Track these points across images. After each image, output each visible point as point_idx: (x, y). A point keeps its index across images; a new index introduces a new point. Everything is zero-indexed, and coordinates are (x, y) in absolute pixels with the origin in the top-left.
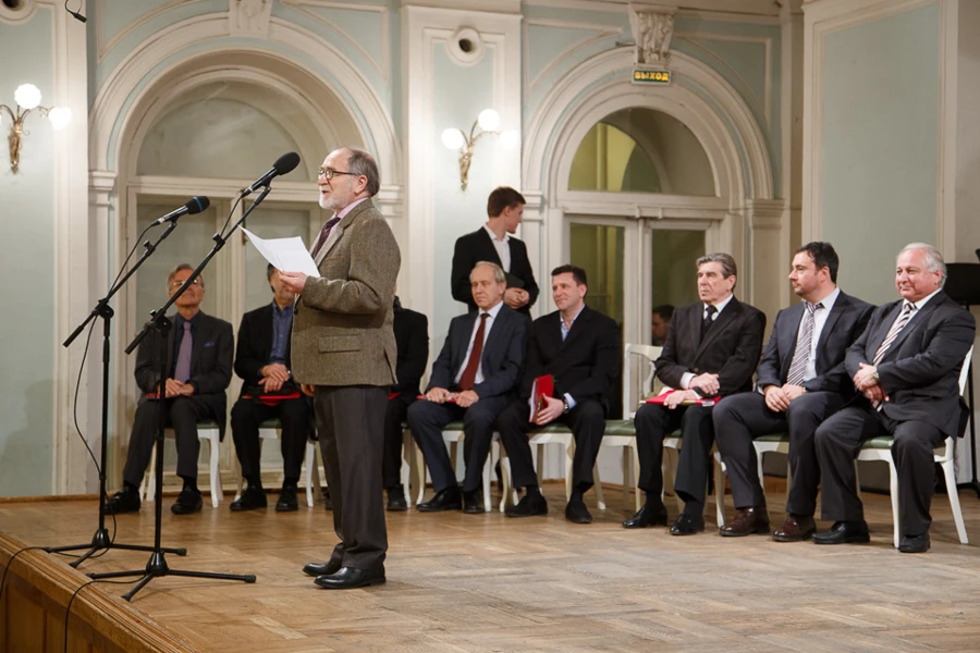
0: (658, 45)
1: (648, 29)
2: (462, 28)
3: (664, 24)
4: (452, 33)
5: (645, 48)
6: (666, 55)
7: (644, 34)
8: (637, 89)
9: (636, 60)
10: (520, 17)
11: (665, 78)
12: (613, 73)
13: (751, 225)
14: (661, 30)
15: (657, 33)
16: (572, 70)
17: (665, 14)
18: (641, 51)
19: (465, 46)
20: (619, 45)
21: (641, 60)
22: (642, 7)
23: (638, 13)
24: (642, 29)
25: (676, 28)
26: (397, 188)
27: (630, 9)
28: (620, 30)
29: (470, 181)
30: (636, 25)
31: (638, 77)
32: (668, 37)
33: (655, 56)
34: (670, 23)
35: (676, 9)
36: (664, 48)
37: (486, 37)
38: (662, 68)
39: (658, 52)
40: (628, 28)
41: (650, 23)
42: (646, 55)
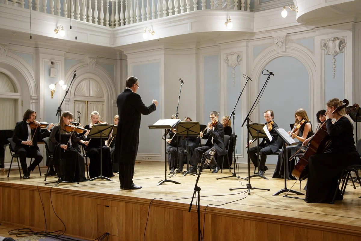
2: (51, 59)
3: (94, 60)
4: (49, 60)
10: (64, 57)
13: (112, 105)
14: (93, 62)
17: (94, 58)
19: (52, 63)
23: (89, 57)
25: (96, 61)
26: (36, 96)
27: (87, 57)
29: (54, 96)
30: (88, 60)
35: (96, 57)
37: (57, 61)
41: (91, 60)
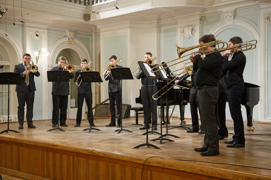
0: (72, 37)
1: (70, 34)
2: (36, 32)
3: (73, 33)
4: (34, 33)
5: (69, 37)
6: (73, 39)
7: (69, 35)
8: (68, 45)
10: (47, 31)
11: (73, 43)
12: (64, 42)
14: (72, 34)
15: (72, 35)
16: (56, 41)
17: (73, 31)
18: (69, 38)
19: (37, 35)
20: (65, 37)
21: (69, 40)
22: (69, 30)
23: (68, 31)
24: (69, 34)
25: (75, 34)
27: (67, 30)
28: (65, 34)
30: (68, 33)
31: (68, 43)
32: (74, 36)
33: (71, 39)
34: (74, 33)
35: (75, 30)
36: (73, 38)
37: (41, 34)
38: (72, 41)
39: (72, 38)
40: (66, 33)
41: (70, 33)
42: (70, 39)
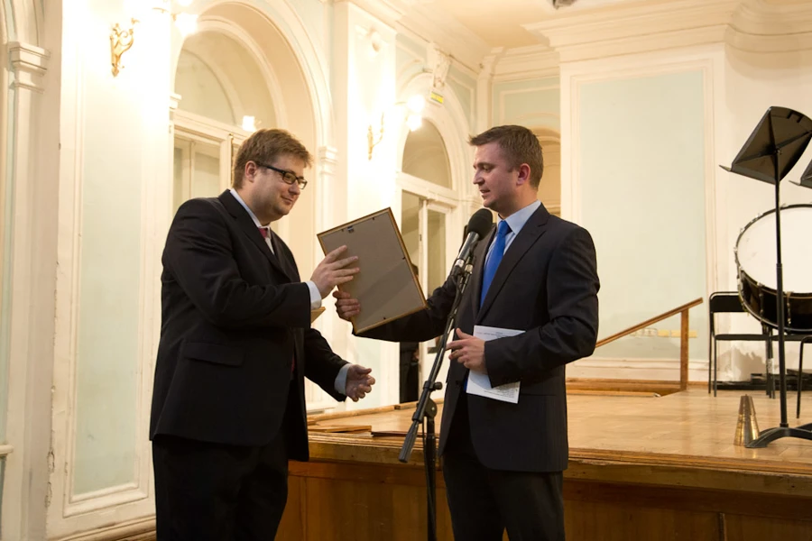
0: (442, 77)
1: (440, 64)
2: (373, 30)
3: (445, 62)
4: (367, 32)
5: (437, 76)
6: (443, 84)
7: (438, 67)
9: (432, 84)
10: (395, 32)
11: (441, 101)
14: (445, 65)
15: (443, 67)
17: (447, 56)
18: (435, 78)
19: (375, 46)
20: (424, 71)
21: (435, 86)
22: (439, 47)
26: (338, 151)
28: (423, 60)
31: (432, 95)
32: (446, 72)
33: (439, 84)
34: (449, 62)
36: (443, 80)
38: (441, 93)
39: (441, 81)
40: (428, 59)
41: (441, 60)
42: (436, 82)
